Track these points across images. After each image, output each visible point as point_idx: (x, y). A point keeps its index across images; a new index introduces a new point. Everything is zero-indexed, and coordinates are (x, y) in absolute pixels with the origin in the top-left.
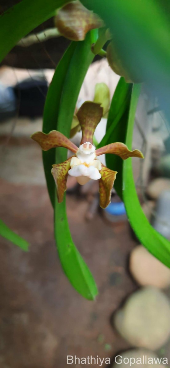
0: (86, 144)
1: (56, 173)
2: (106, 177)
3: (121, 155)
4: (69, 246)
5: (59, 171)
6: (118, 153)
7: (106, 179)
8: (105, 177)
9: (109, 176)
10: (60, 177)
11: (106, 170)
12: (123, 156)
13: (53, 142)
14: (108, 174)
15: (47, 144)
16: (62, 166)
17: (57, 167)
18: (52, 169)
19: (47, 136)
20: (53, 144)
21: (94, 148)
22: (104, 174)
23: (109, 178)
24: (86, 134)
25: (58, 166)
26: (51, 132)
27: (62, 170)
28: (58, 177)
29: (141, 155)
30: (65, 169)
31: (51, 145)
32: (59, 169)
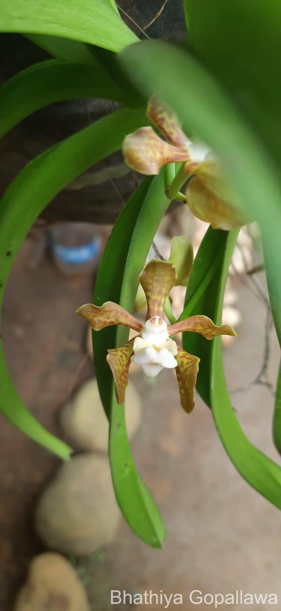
0: (155, 319)
1: (114, 361)
2: (186, 367)
3: (204, 333)
4: (126, 465)
5: (118, 358)
6: (199, 330)
7: (185, 370)
8: (183, 367)
9: (188, 365)
10: (119, 366)
11: (184, 356)
12: (207, 334)
13: (108, 318)
14: (188, 363)
15: (100, 321)
16: (121, 350)
17: (115, 353)
18: (108, 356)
19: (100, 310)
20: (108, 321)
21: (165, 324)
22: (182, 362)
23: (189, 369)
24: (154, 305)
25: (115, 351)
26: (105, 304)
27: (121, 357)
28: (117, 367)
29: (233, 331)
30: (126, 356)
31: (105, 322)
32: (118, 355)
